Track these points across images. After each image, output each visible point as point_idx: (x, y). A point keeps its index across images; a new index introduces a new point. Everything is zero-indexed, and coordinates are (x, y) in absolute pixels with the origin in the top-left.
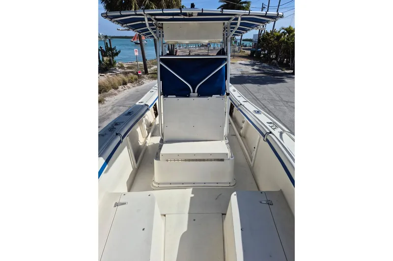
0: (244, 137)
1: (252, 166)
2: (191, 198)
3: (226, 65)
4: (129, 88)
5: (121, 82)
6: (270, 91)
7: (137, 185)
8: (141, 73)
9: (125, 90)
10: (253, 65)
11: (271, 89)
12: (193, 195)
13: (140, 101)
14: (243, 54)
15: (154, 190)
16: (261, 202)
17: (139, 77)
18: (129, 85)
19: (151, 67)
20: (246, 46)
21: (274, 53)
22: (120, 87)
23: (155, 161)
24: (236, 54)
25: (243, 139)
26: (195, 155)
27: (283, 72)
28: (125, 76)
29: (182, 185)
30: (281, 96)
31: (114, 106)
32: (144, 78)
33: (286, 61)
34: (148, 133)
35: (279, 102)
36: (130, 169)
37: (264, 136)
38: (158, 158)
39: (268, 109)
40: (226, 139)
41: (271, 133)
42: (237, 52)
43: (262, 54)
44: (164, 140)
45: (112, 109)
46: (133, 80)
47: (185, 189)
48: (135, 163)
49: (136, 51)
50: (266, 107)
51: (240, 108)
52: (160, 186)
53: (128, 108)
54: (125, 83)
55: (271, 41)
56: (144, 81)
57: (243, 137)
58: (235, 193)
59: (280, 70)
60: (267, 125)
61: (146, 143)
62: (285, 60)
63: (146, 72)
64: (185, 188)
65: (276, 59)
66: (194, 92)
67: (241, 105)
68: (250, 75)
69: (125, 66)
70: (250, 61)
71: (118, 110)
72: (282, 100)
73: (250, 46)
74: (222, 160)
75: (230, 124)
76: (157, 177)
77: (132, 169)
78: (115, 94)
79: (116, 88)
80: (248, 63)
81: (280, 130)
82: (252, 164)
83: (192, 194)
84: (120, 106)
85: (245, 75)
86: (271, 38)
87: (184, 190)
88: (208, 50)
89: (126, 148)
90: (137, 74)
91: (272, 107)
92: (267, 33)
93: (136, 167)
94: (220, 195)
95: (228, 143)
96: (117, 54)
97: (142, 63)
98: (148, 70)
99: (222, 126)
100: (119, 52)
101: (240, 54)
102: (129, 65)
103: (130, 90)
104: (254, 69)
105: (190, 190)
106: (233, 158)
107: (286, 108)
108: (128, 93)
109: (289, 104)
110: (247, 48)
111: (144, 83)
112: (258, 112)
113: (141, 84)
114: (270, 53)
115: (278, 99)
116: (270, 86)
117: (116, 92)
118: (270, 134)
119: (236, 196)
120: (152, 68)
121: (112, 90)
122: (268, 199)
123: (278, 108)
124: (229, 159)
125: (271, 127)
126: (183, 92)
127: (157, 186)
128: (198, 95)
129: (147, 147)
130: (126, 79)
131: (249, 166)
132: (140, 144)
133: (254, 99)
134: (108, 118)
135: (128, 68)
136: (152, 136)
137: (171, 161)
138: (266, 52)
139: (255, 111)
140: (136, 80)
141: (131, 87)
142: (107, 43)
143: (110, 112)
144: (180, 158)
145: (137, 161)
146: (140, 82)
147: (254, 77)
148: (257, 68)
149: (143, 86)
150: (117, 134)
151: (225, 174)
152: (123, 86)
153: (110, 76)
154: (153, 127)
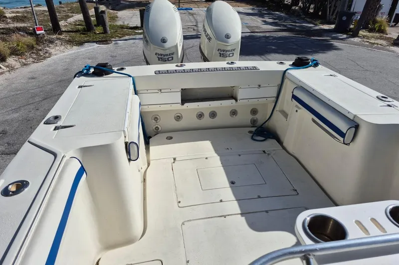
4: (11, 68)
8: (43, 32)
10: (261, 15)
17: (39, 39)
19: (68, 17)
27: (317, 28)
28: (3, 40)
33: (315, 8)
46: (23, 49)
56: (52, 51)
59: (312, 25)
62: (312, 6)
63: (56, 29)
68: (268, 34)
69: (8, 15)
70: (251, 7)
80: (250, 11)
85: (259, 34)
90: (33, 33)
97: (46, 9)
98: (62, 23)
102: (18, 12)
103: (14, 74)
104: (266, 23)
111: (50, 55)
113: (45, 58)
120: (71, 20)
135: (15, 19)
140: (31, 47)
141: (18, 65)
146: (41, 53)
147: (275, 38)
148: (271, 20)
149: (48, 61)
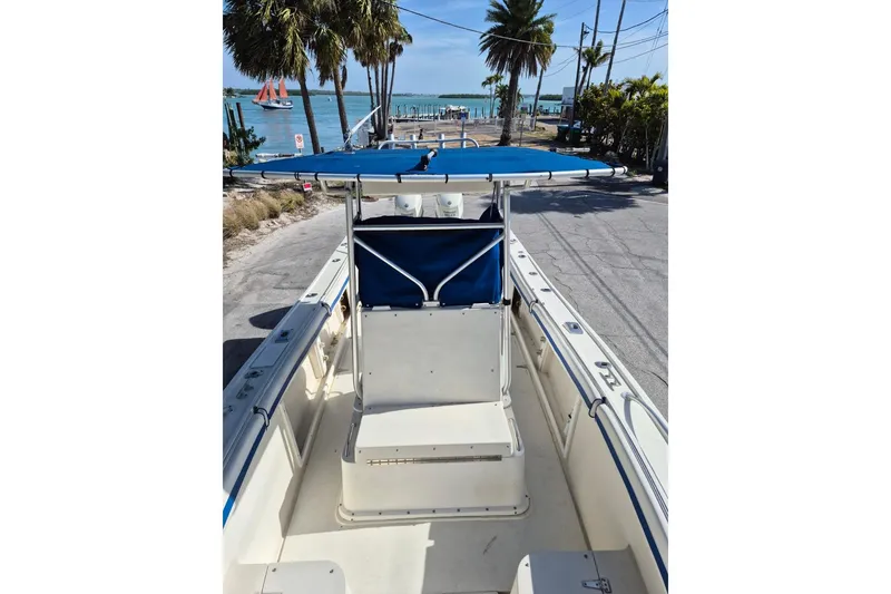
0: (547, 374)
1: (565, 456)
2: (429, 549)
3: (502, 243)
4: (284, 225)
5: (266, 213)
6: (603, 230)
7: (304, 515)
8: (310, 189)
9: (273, 230)
11: (606, 224)
12: (431, 543)
13: (309, 292)
14: (542, 136)
15: (342, 528)
16: (585, 585)
17: (307, 196)
18: (283, 217)
20: (547, 113)
21: (610, 135)
22: (263, 224)
23: (345, 465)
24: (525, 134)
25: (545, 378)
26: (434, 448)
27: (630, 180)
28: (274, 197)
29: (407, 517)
30: (626, 242)
31: (248, 273)
32: (317, 198)
33: (638, 152)
34: (329, 364)
35: (621, 258)
36: (286, 476)
37: (590, 406)
38: (350, 457)
39: (597, 277)
40: (504, 394)
41: (604, 400)
42: (525, 129)
43: (585, 134)
44: (365, 403)
45: (245, 280)
46: (292, 205)
47: (414, 524)
48: (298, 458)
49: (299, 138)
50: (593, 273)
51: (534, 309)
52: (355, 518)
53: (279, 277)
54: (274, 215)
55: (602, 107)
56: (318, 208)
57: (544, 372)
58: (526, 559)
59: (625, 176)
60: (595, 371)
61: (322, 394)
62: (636, 150)
64: (413, 522)
65: (614, 147)
66: (431, 299)
67: (537, 301)
68: (555, 189)
71: (260, 282)
72: (629, 254)
73: (558, 113)
74: (498, 458)
75: (514, 334)
76: (350, 497)
77: (290, 475)
78: (253, 243)
79: (253, 227)
81: (624, 389)
82: (564, 451)
83: (430, 538)
84: (262, 272)
85: (546, 189)
86: (602, 101)
87: (412, 527)
88: (463, 126)
89: (278, 430)
90: (300, 191)
91: (608, 271)
92: (595, 91)
93: (301, 466)
94: (495, 538)
95: (511, 404)
96: (256, 144)
99: (496, 370)
100: (263, 140)
101: (534, 135)
103: (286, 230)
105: (425, 528)
106: (523, 451)
107: (637, 273)
108: (281, 238)
109: (645, 261)
110: (550, 117)
111: (317, 211)
112: (576, 327)
113: (312, 215)
114: (599, 134)
115: (619, 250)
116: (604, 216)
117: (253, 236)
118: (604, 406)
119: (529, 568)
121: (245, 233)
122: (601, 576)
123: (620, 273)
124: (513, 456)
125: (605, 378)
126: (407, 299)
127: (349, 518)
128: (441, 305)
129: (325, 404)
130: (276, 204)
131: (560, 457)
132: (310, 397)
133: (567, 251)
134: (236, 305)
136: (338, 371)
137: (380, 462)
138: (592, 131)
139: (568, 324)
140: (299, 204)
141: (288, 222)
142: (232, 112)
143: (240, 290)
144: (400, 456)
145: (301, 450)
146: (309, 210)
147: (565, 194)
149: (316, 218)
150: (256, 410)
151: (503, 489)
152: (268, 222)
153: (239, 198)
154: (338, 349)
